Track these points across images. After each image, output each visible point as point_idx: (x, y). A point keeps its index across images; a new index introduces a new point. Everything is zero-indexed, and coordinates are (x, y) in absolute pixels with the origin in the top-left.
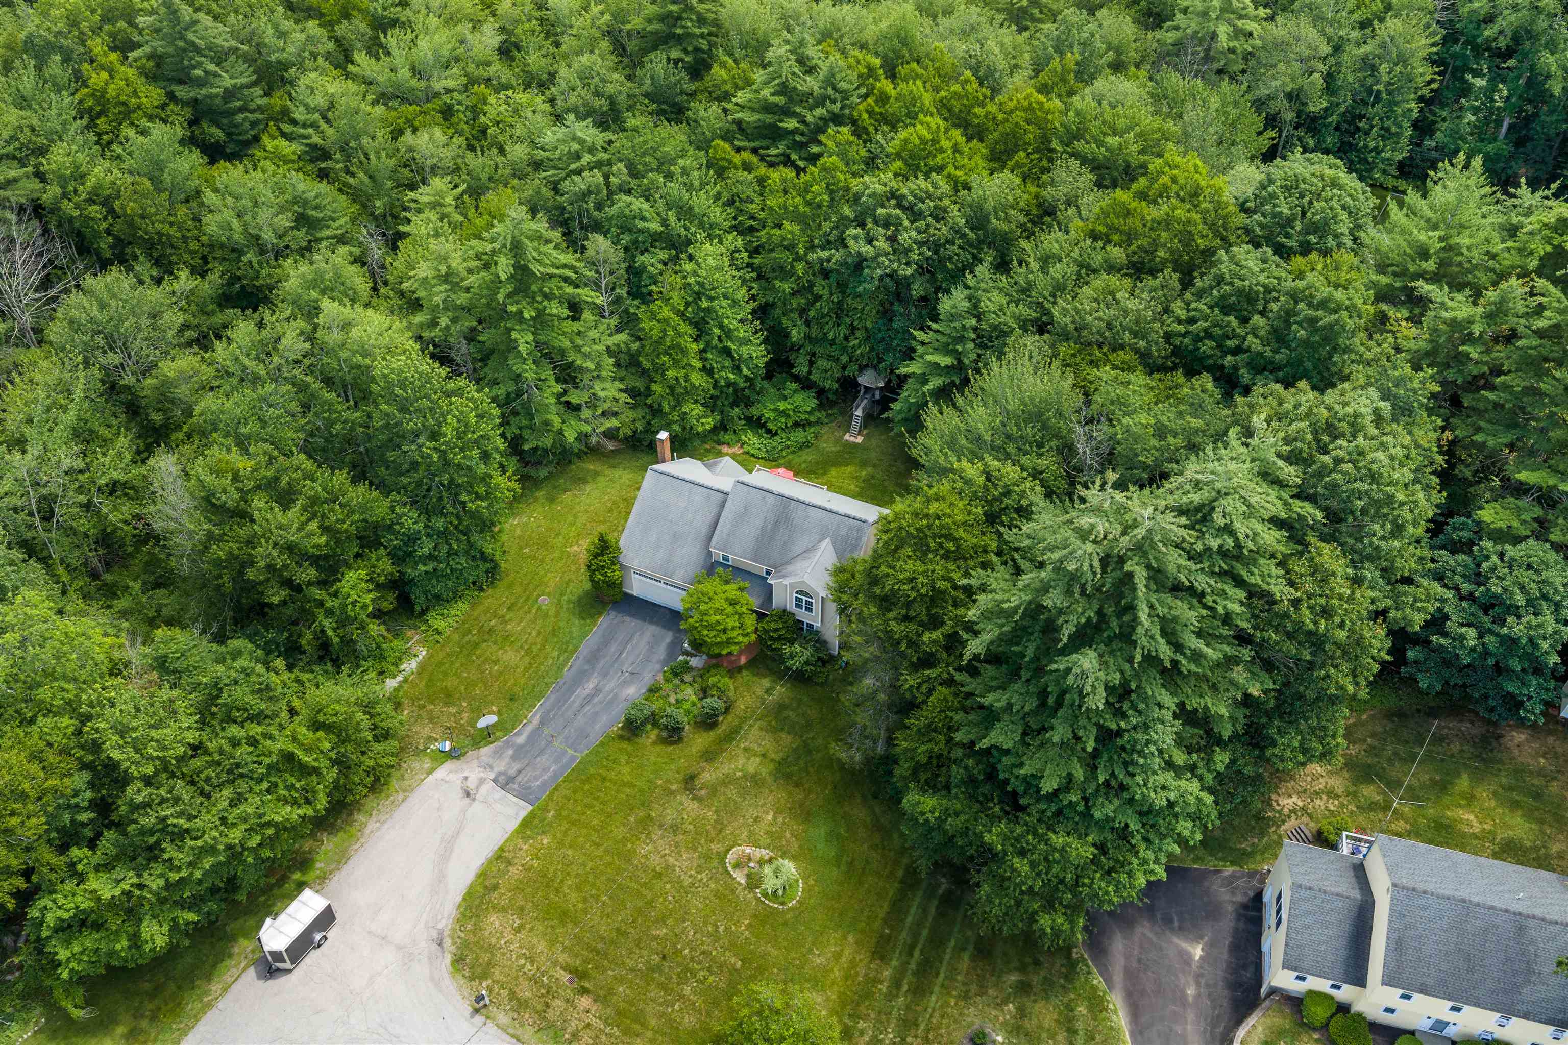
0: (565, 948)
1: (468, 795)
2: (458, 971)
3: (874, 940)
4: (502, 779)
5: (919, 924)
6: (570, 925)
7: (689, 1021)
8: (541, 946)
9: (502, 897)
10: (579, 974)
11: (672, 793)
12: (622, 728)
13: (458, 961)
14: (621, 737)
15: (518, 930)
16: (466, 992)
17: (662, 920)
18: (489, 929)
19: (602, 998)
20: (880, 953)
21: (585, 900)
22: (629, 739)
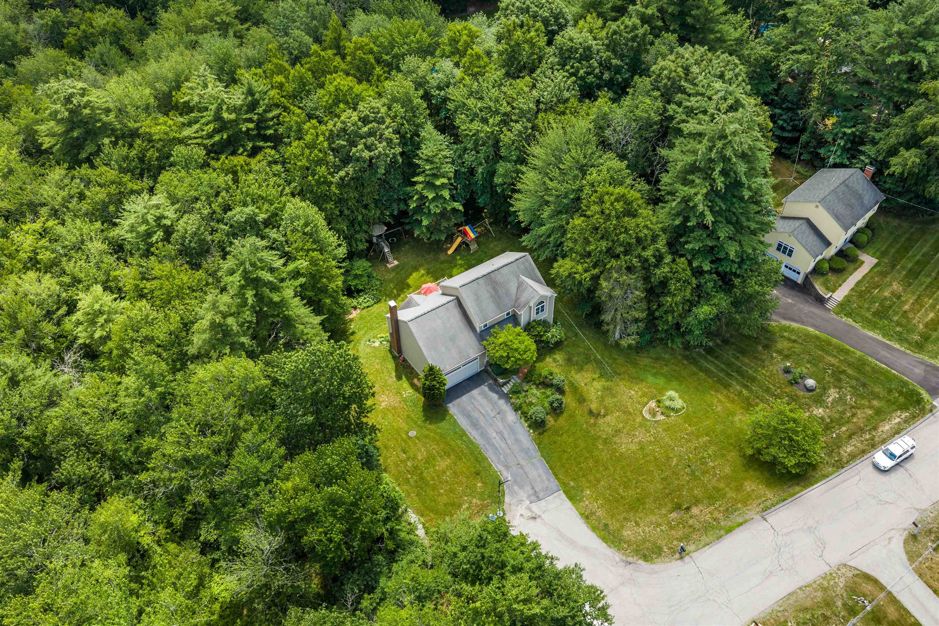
0: (658, 508)
1: (534, 518)
2: (652, 559)
3: (718, 385)
4: (533, 498)
5: (717, 366)
6: (647, 500)
7: (727, 470)
8: (653, 518)
9: (614, 525)
10: (678, 507)
11: (595, 424)
12: (534, 431)
13: (645, 558)
14: (540, 434)
15: (637, 524)
16: (667, 559)
17: (668, 458)
18: (632, 537)
19: (697, 502)
20: (727, 386)
21: (637, 487)
22: (544, 431)
